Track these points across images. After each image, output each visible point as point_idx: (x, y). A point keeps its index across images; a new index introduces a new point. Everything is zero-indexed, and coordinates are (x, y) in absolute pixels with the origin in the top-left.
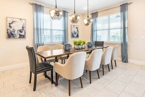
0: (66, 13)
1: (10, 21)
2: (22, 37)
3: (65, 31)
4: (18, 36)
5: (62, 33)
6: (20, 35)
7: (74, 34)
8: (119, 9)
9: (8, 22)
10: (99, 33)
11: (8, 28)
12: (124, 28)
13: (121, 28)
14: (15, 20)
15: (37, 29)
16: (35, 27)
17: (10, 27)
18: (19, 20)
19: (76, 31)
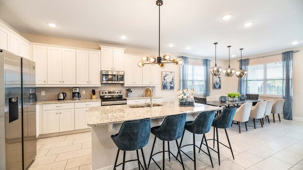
0: (208, 62)
1: (164, 74)
2: (172, 88)
3: (207, 82)
4: (169, 87)
5: (204, 83)
6: (171, 87)
7: (216, 85)
8: (281, 57)
9: (163, 76)
10: (250, 84)
11: (163, 81)
12: (288, 80)
13: (283, 80)
14: (167, 73)
15: (183, 81)
16: (181, 79)
17: (164, 79)
18: (170, 73)
19: (218, 81)
